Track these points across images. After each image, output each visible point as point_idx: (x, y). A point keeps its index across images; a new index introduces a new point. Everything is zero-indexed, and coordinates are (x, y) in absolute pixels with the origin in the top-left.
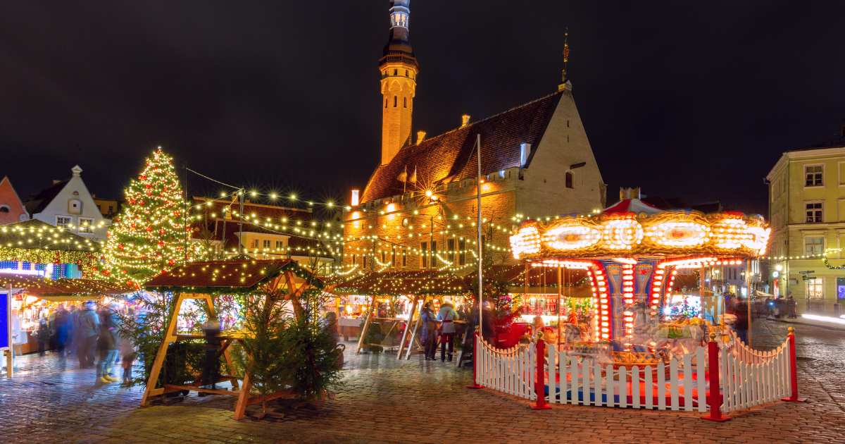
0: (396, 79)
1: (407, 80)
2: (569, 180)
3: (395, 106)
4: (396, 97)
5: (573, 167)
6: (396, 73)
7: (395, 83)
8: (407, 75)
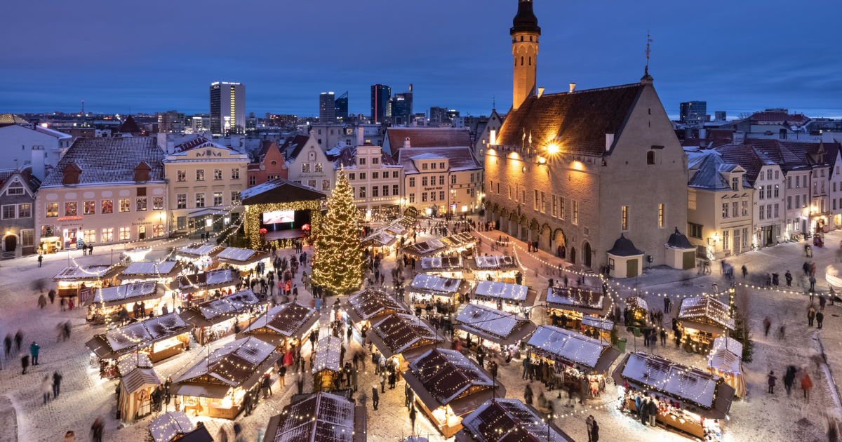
0: (522, 44)
1: (531, 44)
2: (650, 159)
3: (522, 64)
4: (522, 58)
5: (653, 147)
6: (522, 40)
7: (522, 47)
8: (531, 40)
